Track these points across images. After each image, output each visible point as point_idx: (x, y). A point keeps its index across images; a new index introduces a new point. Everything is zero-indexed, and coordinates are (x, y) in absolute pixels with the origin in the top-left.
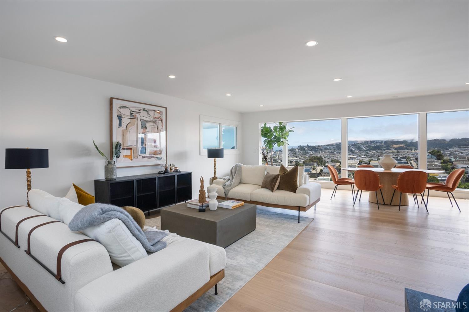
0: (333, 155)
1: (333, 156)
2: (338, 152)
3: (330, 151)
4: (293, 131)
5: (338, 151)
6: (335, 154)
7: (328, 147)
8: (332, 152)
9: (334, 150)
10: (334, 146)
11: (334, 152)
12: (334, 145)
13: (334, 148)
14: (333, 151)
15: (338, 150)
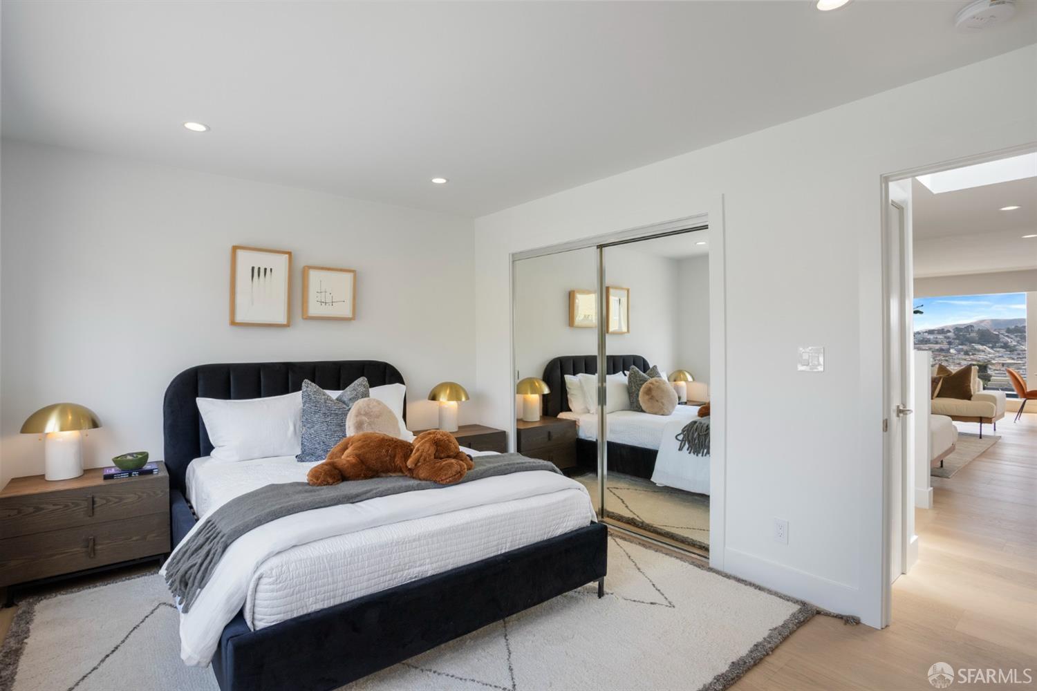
0: (947, 358)
1: (947, 360)
2: (962, 350)
3: (937, 347)
4: (921, 313)
5: (960, 347)
6: (952, 355)
7: (931, 337)
8: (941, 350)
9: (950, 343)
10: (949, 334)
11: (949, 349)
12: (949, 331)
13: (948, 338)
14: (945, 346)
15: (962, 344)
